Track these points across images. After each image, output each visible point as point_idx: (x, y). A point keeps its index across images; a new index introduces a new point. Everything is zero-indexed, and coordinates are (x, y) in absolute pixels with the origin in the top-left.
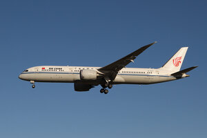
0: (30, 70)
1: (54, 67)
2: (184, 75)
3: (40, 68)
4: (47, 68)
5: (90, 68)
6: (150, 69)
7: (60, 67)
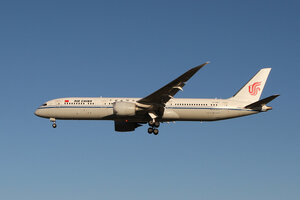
0: (49, 104)
1: (81, 99)
2: (264, 107)
3: (62, 101)
4: (72, 100)
5: (124, 100)
6: (216, 100)
7: (89, 99)
